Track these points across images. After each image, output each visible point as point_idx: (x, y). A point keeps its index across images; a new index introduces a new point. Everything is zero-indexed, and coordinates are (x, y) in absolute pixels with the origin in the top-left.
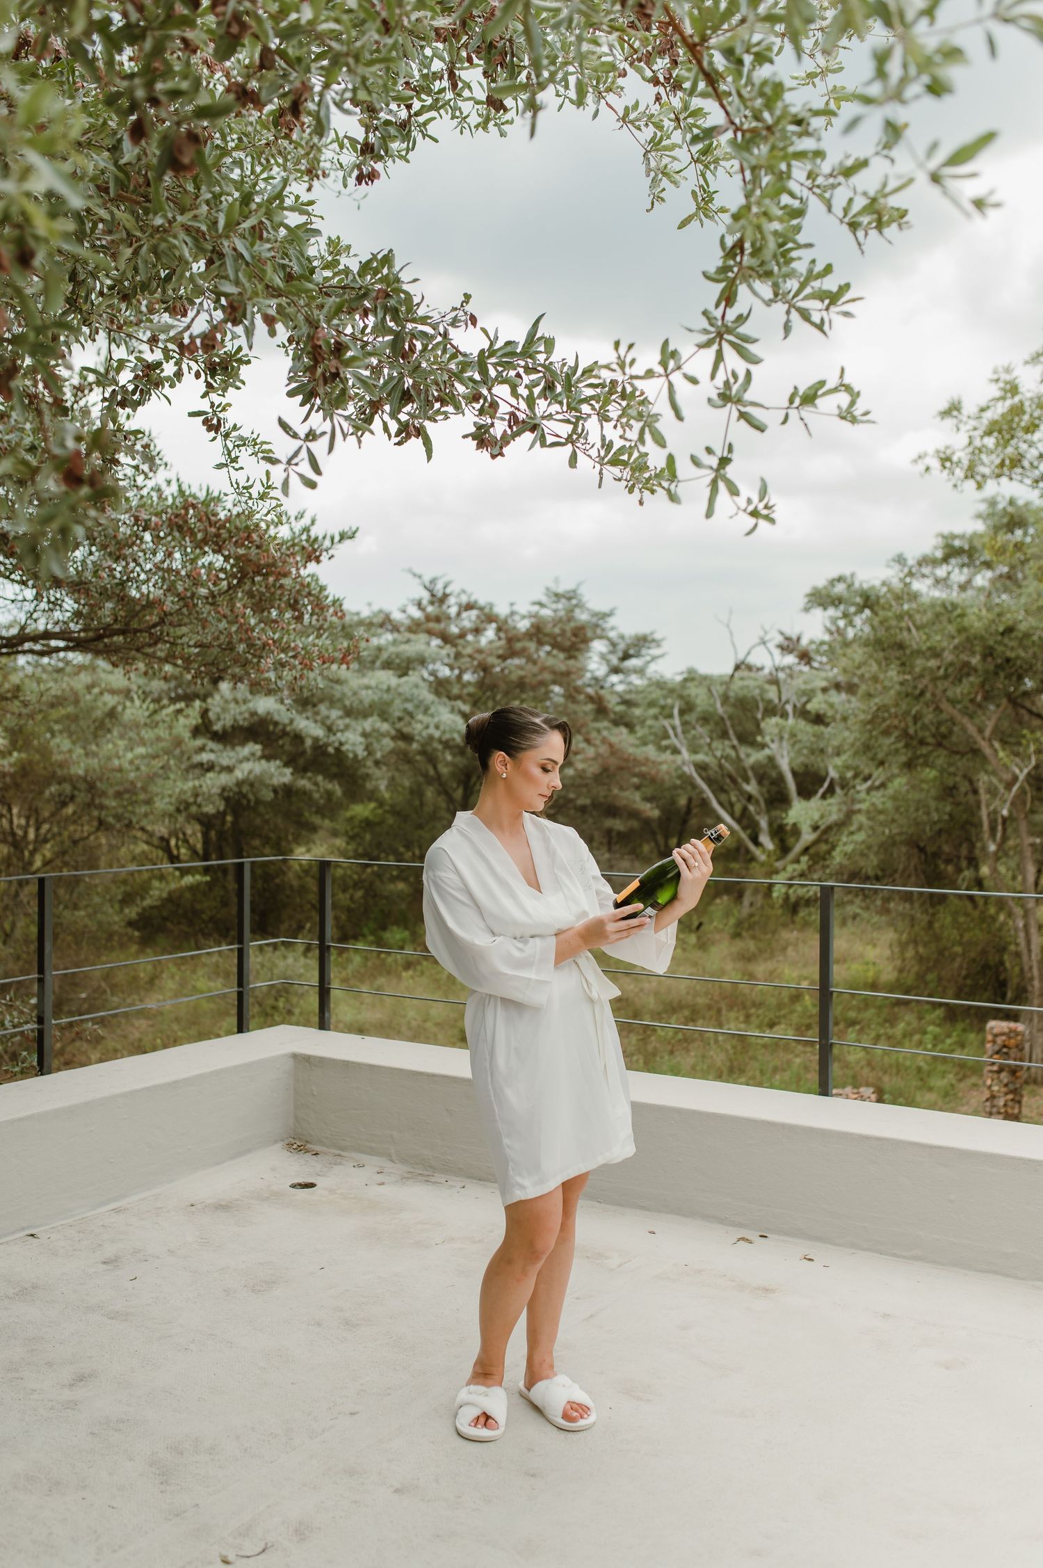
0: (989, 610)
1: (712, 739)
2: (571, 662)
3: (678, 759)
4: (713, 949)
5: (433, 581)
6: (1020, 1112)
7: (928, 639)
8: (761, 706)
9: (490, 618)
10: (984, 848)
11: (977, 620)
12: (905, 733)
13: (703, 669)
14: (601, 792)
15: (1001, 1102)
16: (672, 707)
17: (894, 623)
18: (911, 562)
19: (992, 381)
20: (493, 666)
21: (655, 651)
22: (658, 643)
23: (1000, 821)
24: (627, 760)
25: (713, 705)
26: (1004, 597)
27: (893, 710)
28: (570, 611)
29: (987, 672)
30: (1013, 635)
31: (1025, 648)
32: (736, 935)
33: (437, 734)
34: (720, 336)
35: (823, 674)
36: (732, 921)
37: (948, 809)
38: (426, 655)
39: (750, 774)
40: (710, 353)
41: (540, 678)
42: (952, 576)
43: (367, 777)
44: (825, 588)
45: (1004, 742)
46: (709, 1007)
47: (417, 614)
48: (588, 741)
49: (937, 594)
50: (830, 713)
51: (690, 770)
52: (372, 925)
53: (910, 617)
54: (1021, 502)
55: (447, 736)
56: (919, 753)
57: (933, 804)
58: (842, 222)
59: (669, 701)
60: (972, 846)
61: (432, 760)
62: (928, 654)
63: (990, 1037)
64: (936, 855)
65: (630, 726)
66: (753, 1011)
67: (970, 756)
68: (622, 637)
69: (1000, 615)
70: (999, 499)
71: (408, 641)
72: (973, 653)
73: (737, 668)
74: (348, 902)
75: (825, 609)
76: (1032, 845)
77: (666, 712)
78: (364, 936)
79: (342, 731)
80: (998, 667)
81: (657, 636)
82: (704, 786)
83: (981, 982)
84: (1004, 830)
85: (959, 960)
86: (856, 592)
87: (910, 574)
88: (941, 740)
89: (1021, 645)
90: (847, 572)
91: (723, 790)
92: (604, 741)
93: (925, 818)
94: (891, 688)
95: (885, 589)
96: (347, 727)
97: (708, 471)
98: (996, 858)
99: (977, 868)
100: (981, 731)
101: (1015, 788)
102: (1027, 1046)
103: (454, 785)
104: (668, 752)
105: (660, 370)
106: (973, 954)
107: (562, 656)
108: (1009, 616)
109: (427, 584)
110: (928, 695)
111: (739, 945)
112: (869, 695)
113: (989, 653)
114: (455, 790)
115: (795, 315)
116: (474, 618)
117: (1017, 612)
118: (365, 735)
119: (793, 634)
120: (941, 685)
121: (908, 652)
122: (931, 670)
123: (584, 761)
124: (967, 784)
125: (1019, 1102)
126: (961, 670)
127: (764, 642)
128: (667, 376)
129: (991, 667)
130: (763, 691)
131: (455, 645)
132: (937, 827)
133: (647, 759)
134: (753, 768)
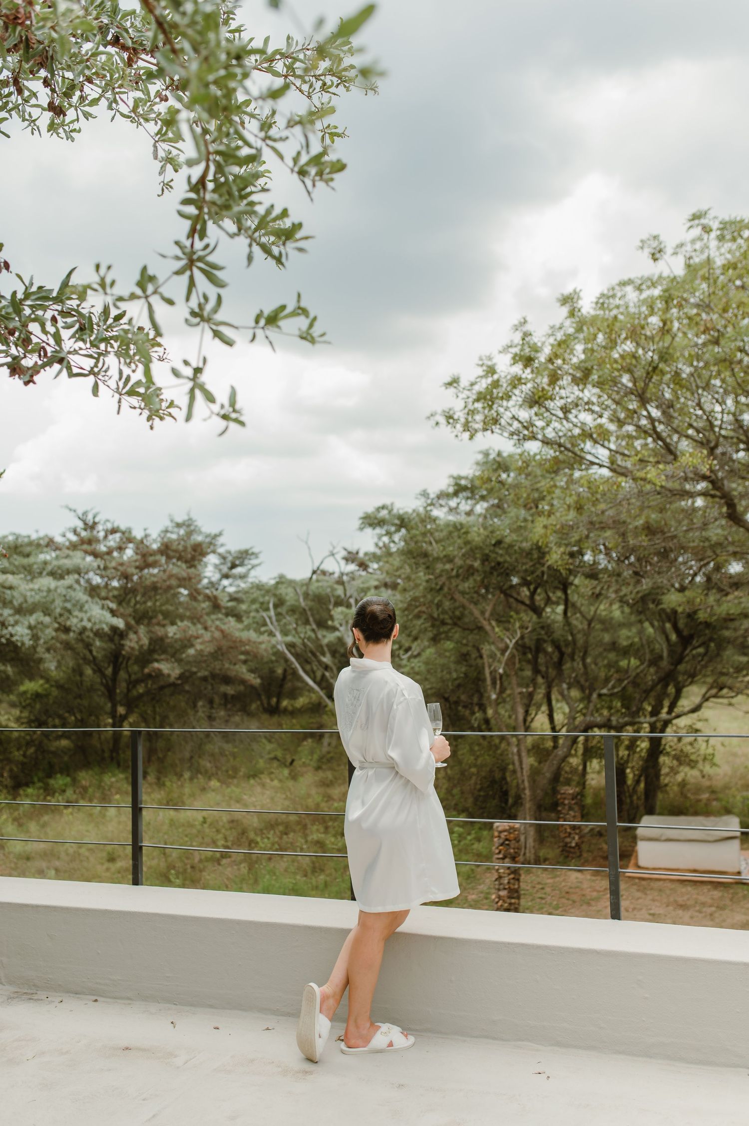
0: (485, 528)
1: (297, 624)
2: (192, 570)
3: (273, 640)
4: (301, 779)
5: (85, 513)
6: (519, 887)
7: (444, 549)
8: (332, 600)
9: (130, 540)
10: (489, 697)
11: (477, 535)
12: (431, 617)
13: (290, 575)
14: (217, 665)
15: (506, 881)
16: (268, 603)
17: (420, 538)
18: (432, 496)
19: (478, 365)
20: (133, 575)
21: (254, 562)
22: (256, 555)
23: (498, 677)
24: (235, 642)
25: (298, 600)
26: (496, 520)
27: (422, 600)
28: (189, 534)
29: (485, 572)
30: (502, 545)
31: (510, 555)
32: (318, 768)
33: (89, 625)
34: (191, 263)
35: (376, 577)
36: (316, 757)
37: (464, 669)
38: (82, 566)
39: (326, 649)
40: (185, 278)
41: (168, 583)
42: (461, 506)
43: (41, 660)
44: (373, 513)
45: (499, 621)
46: (298, 823)
47: (74, 538)
48: (206, 628)
49: (452, 518)
51: (282, 648)
52: (41, 774)
53: (432, 534)
54: (505, 454)
55: (97, 627)
56: (441, 630)
57: (452, 666)
58: (292, 171)
59: (267, 598)
60: (481, 696)
61: (88, 646)
62: (445, 560)
63: (496, 834)
64: (457, 703)
65: (238, 617)
66: (330, 824)
67: (476, 632)
68: (229, 552)
69: (492, 532)
70: (491, 452)
71: (67, 557)
72: (475, 559)
73: (314, 572)
74: (21, 758)
75: (374, 528)
76: (520, 693)
77: (265, 606)
78: (33, 783)
79: (13, 626)
80: (493, 568)
81: (255, 550)
82: (292, 659)
83: (491, 793)
84: (501, 683)
85: (474, 778)
86: (394, 516)
87: (432, 504)
88: (457, 621)
89: (507, 553)
90: (388, 502)
91: (307, 662)
92: (217, 628)
93: (448, 676)
94: (420, 585)
95: (415, 515)
96: (17, 623)
97: (186, 381)
98: (497, 703)
99: (485, 711)
100: (483, 613)
101: (507, 654)
102: (522, 838)
103: (106, 665)
104: (266, 634)
105: (139, 292)
106: (483, 774)
107: (184, 566)
108: (498, 533)
109: (81, 516)
110: (446, 589)
111: (321, 774)
112: (405, 590)
113: (486, 559)
114: (106, 669)
115: (256, 249)
116: (118, 540)
117: (504, 530)
118: (30, 627)
119: (353, 549)
120: (454, 582)
121: (431, 559)
122: (447, 570)
123: (201, 643)
124: (475, 651)
125: (518, 880)
126: (468, 570)
127: (333, 554)
128: (147, 297)
129: (488, 569)
130: (333, 590)
131: (103, 560)
132: (457, 682)
133: (249, 641)
134: (327, 645)
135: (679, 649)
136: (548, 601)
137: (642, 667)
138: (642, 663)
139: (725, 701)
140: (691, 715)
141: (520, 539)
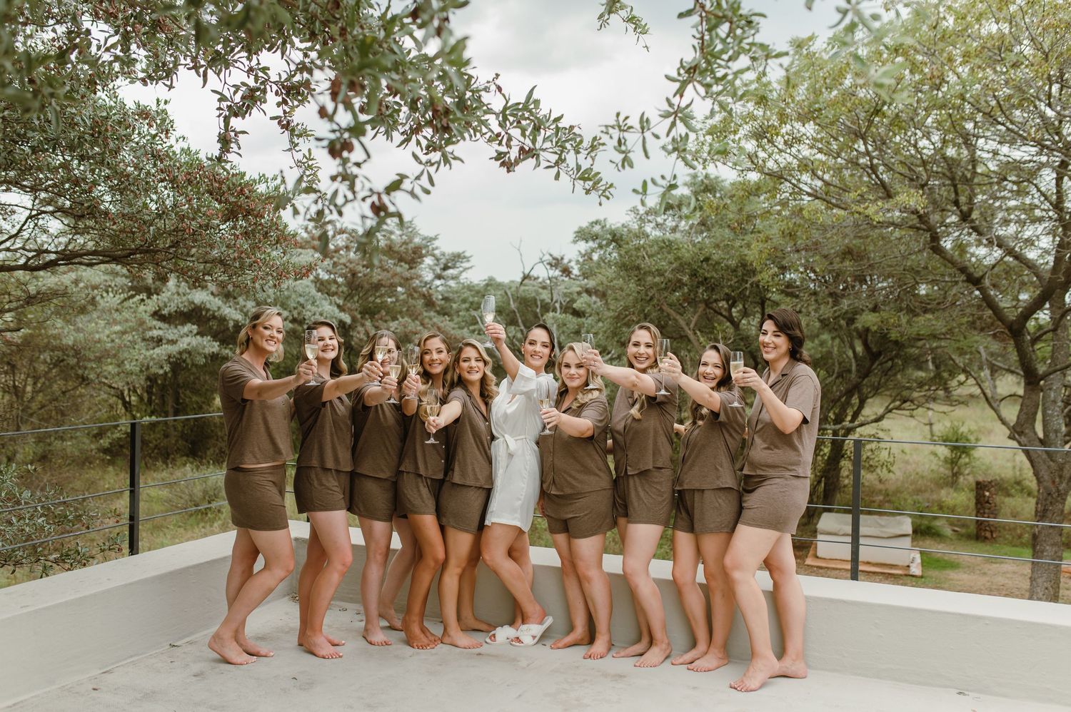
0: (693, 246)
2: (412, 271)
7: (656, 264)
8: (540, 304)
11: (687, 252)
13: (499, 279)
16: (478, 303)
17: (634, 253)
18: (641, 212)
20: (359, 272)
21: (466, 265)
22: (467, 259)
25: (507, 302)
28: (410, 236)
29: (692, 286)
30: (710, 262)
31: (716, 271)
34: (675, 114)
35: (578, 282)
40: (668, 122)
41: (390, 281)
42: (667, 222)
44: (587, 228)
47: (305, 236)
49: (659, 234)
50: (588, 310)
53: (645, 249)
54: (712, 177)
59: (477, 298)
62: (656, 273)
65: (450, 316)
68: (443, 254)
69: (701, 249)
72: (685, 274)
73: (525, 278)
75: (587, 242)
77: (475, 306)
80: (700, 283)
81: (467, 254)
86: (608, 231)
87: (642, 220)
89: (714, 269)
92: (434, 325)
94: (631, 295)
95: (625, 230)
100: (688, 324)
107: (406, 266)
108: (707, 250)
110: (655, 301)
112: (616, 300)
113: (694, 274)
116: (345, 239)
117: (712, 248)
119: (557, 255)
120: (663, 294)
121: (643, 272)
122: (657, 284)
126: (676, 284)
127: (541, 262)
128: (643, 133)
129: (696, 283)
130: (540, 294)
131: (331, 258)
135: (867, 364)
136: (745, 314)
137: (830, 379)
138: (830, 376)
139: (907, 413)
140: (874, 424)
141: (727, 257)
